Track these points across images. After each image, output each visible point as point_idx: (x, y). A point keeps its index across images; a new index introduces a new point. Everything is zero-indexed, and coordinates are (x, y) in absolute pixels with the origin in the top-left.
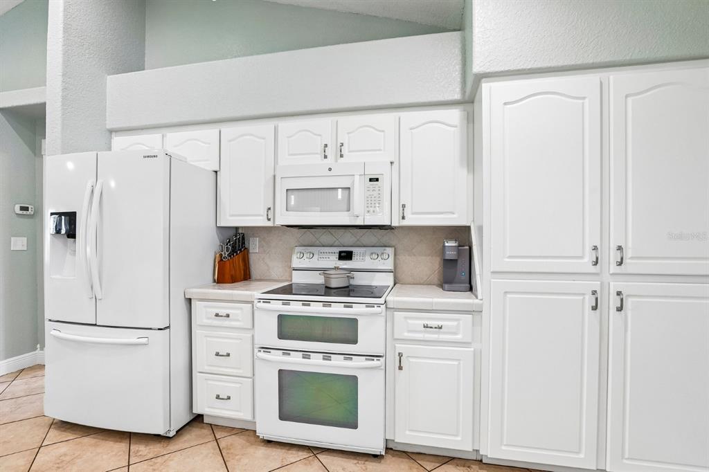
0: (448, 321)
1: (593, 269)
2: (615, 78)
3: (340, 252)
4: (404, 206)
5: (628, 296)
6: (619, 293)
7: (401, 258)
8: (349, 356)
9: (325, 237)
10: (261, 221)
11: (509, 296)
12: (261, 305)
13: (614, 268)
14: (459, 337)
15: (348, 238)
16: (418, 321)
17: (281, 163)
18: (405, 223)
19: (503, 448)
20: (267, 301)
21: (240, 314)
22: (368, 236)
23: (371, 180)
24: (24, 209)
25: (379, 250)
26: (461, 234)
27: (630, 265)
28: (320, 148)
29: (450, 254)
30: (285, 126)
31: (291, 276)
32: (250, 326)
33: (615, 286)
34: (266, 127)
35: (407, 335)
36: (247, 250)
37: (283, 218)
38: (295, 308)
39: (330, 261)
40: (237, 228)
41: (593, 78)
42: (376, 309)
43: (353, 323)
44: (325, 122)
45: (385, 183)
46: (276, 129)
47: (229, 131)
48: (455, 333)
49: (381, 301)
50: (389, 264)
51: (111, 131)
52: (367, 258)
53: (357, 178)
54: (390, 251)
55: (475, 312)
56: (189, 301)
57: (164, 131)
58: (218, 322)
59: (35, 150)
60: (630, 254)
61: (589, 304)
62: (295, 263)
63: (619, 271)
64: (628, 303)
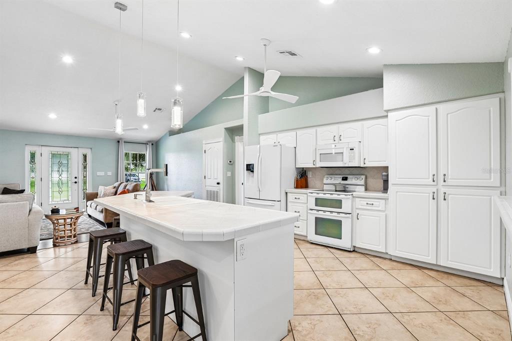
0: (376, 202)
1: (433, 183)
2: (442, 107)
3: (343, 177)
4: (365, 159)
5: (448, 194)
6: (445, 193)
7: (368, 180)
8: (339, 213)
9: (338, 171)
10: (311, 166)
11: (398, 193)
12: (310, 194)
13: (442, 183)
14: (379, 208)
16: (364, 202)
17: (318, 143)
18: (365, 166)
19: (397, 252)
20: (312, 193)
21: (303, 198)
22: (355, 171)
23: (351, 149)
24: (230, 162)
25: (357, 176)
27: (450, 181)
28: (333, 138)
29: (385, 178)
30: (319, 129)
31: (323, 187)
32: (306, 202)
33: (443, 190)
34: (313, 130)
35: (360, 207)
36: (307, 176)
37: (319, 164)
38: (321, 196)
39: (338, 180)
40: (303, 168)
41: (433, 107)
42: (348, 197)
43: (340, 201)
44: (335, 126)
45: (356, 150)
46: (316, 131)
47: (299, 132)
48: (379, 207)
49: (350, 194)
50: (362, 182)
51: (260, 134)
52: (353, 179)
53: (345, 149)
54: (363, 177)
55: (386, 199)
56: (287, 193)
57: (277, 133)
58: (296, 201)
59: (233, 140)
60: (449, 178)
61: (431, 197)
62: (325, 181)
63: (444, 184)
64: (449, 198)
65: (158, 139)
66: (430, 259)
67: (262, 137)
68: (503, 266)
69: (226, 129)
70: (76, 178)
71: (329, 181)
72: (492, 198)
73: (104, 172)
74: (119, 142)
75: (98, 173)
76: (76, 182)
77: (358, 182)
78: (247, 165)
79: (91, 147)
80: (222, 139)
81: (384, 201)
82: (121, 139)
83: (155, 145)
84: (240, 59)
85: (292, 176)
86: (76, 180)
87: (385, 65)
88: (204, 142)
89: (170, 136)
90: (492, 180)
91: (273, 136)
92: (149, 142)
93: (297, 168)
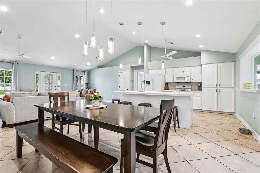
0: (198, 93)
1: (216, 87)
2: (219, 64)
4: (192, 79)
7: (192, 87)
9: (181, 84)
10: (172, 82)
11: (206, 90)
13: (219, 87)
14: (199, 95)
15: (184, 84)
16: (194, 93)
17: (175, 74)
18: (193, 82)
19: (205, 108)
22: (187, 84)
23: (188, 76)
24: (132, 80)
25: (189, 86)
26: (201, 83)
27: (221, 86)
28: (180, 72)
29: (199, 86)
30: (175, 69)
31: (175, 89)
33: (219, 89)
34: (173, 69)
36: (168, 86)
37: (175, 81)
39: (182, 87)
40: (167, 83)
41: (216, 64)
44: (181, 68)
45: (190, 76)
46: (174, 69)
47: (167, 69)
50: (190, 88)
51: (149, 70)
52: (187, 87)
53: (186, 76)
54: (191, 86)
55: (202, 92)
57: (157, 69)
59: (133, 71)
60: (221, 85)
61: (216, 91)
62: (176, 87)
63: (220, 87)
64: (221, 91)
65: (90, 70)
66: (216, 110)
67: (150, 71)
68: (235, 109)
69: (131, 66)
70: (55, 87)
71: (178, 87)
72: (233, 91)
73: (67, 85)
74: (74, 70)
75: (65, 85)
76: (55, 89)
77: (189, 88)
78: (147, 81)
79: (62, 72)
80: (129, 71)
81: (200, 93)
82: (75, 69)
83: (89, 72)
84: (147, 41)
85: (164, 85)
86: (55, 88)
87: (201, 50)
88: (119, 72)
89: (97, 68)
90: (233, 85)
91: (155, 71)
92: (86, 71)
93: (165, 83)
